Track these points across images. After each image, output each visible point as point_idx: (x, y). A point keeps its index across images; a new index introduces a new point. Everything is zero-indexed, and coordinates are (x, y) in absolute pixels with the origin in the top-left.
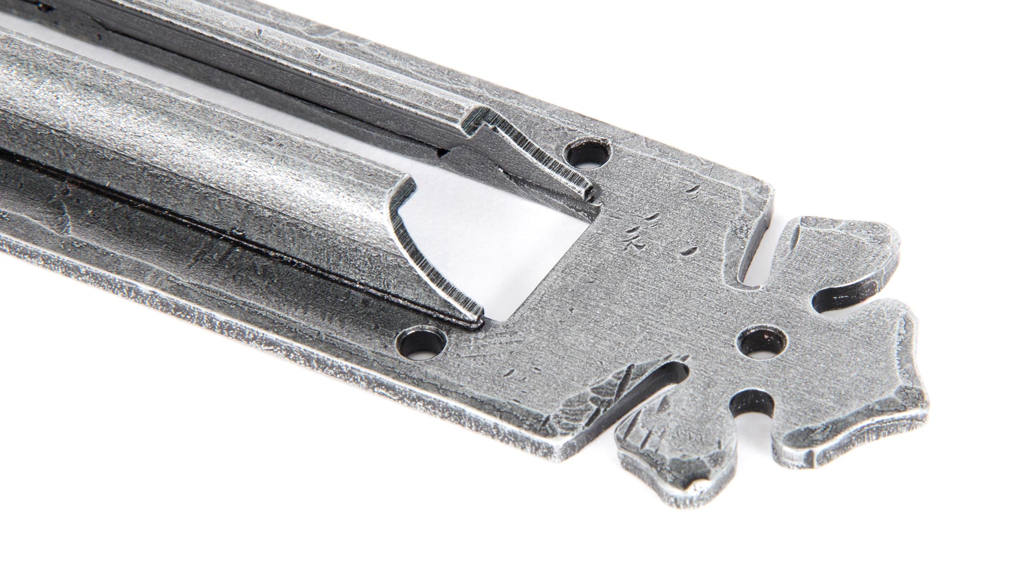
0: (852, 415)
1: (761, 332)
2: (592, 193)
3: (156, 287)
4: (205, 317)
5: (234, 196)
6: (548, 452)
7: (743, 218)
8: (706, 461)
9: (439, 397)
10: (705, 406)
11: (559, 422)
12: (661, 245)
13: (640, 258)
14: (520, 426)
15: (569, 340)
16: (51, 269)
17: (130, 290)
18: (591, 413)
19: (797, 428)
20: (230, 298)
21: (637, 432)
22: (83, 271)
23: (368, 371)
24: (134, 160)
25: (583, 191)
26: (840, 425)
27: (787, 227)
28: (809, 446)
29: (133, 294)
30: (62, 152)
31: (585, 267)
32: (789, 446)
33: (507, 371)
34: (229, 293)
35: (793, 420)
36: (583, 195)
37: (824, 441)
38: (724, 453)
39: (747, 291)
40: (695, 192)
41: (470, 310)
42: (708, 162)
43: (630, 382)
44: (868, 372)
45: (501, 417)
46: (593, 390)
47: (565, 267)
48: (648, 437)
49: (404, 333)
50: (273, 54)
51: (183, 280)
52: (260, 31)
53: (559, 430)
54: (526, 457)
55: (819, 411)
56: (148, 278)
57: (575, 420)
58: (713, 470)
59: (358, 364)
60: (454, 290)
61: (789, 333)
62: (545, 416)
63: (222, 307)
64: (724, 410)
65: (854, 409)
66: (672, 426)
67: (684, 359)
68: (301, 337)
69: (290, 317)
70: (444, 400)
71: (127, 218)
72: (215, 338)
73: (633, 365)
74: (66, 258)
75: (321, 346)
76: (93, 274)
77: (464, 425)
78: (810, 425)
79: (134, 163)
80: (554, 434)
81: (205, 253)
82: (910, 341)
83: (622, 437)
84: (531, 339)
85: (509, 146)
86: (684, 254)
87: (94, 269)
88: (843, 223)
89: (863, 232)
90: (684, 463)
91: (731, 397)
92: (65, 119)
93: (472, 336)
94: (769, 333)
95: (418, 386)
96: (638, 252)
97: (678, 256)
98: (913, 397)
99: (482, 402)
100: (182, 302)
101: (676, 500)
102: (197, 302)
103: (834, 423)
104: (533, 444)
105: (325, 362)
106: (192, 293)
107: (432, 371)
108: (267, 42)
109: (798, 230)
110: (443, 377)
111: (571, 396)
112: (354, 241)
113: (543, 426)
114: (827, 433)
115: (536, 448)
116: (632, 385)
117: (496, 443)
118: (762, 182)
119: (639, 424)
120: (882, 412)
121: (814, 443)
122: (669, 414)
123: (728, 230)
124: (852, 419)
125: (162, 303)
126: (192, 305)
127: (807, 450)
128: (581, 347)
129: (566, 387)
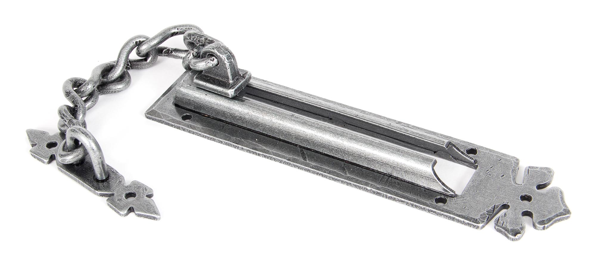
1: (525, 196)
2: (476, 161)
4: (385, 195)
5: (390, 165)
6: (478, 227)
7: (514, 167)
8: (519, 229)
9: (448, 214)
10: (516, 215)
11: (480, 220)
12: (495, 174)
13: (491, 178)
14: (470, 221)
15: (478, 199)
16: (343, 184)
18: (487, 217)
19: (540, 220)
21: (500, 222)
22: (352, 184)
23: (429, 208)
24: (363, 156)
25: (473, 161)
26: (551, 219)
27: (525, 169)
28: (544, 225)
30: (344, 155)
31: (478, 181)
32: (538, 225)
33: (464, 207)
35: (538, 218)
36: (473, 162)
37: (547, 223)
38: (523, 227)
39: (519, 185)
40: (501, 161)
41: (452, 192)
42: (502, 153)
44: (554, 205)
45: (465, 219)
46: (487, 212)
47: (473, 180)
48: (503, 223)
49: (436, 198)
50: (395, 129)
51: (378, 186)
52: (390, 124)
53: (480, 222)
54: (472, 229)
55: (545, 215)
56: (370, 186)
57: (484, 219)
58: (521, 231)
59: (426, 206)
60: (448, 187)
61: (532, 196)
62: (476, 218)
63: (389, 193)
64: (520, 216)
65: (553, 215)
66: (509, 220)
67: (508, 203)
68: (410, 200)
69: (407, 195)
71: (361, 171)
73: (495, 205)
74: (348, 181)
76: (355, 185)
78: (543, 219)
81: (382, 179)
82: (563, 197)
83: (496, 223)
84: (468, 199)
85: (455, 151)
86: (501, 176)
88: (539, 168)
89: (545, 170)
90: (514, 230)
91: (522, 212)
92: (345, 147)
93: (453, 199)
94: (527, 196)
96: (490, 176)
97: (500, 177)
98: (567, 211)
99: (459, 215)
100: (379, 191)
101: (513, 239)
102: (383, 191)
103: (549, 219)
104: (474, 225)
107: (445, 207)
108: (392, 126)
109: (528, 170)
110: (448, 209)
111: (482, 213)
112: (422, 176)
113: (476, 221)
114: (548, 221)
115: (474, 226)
116: (496, 210)
117: (463, 226)
118: (516, 158)
119: (500, 220)
120: (560, 216)
122: (507, 217)
123: (511, 170)
124: (553, 217)
127: (544, 226)
128: (481, 201)
129: (480, 211)
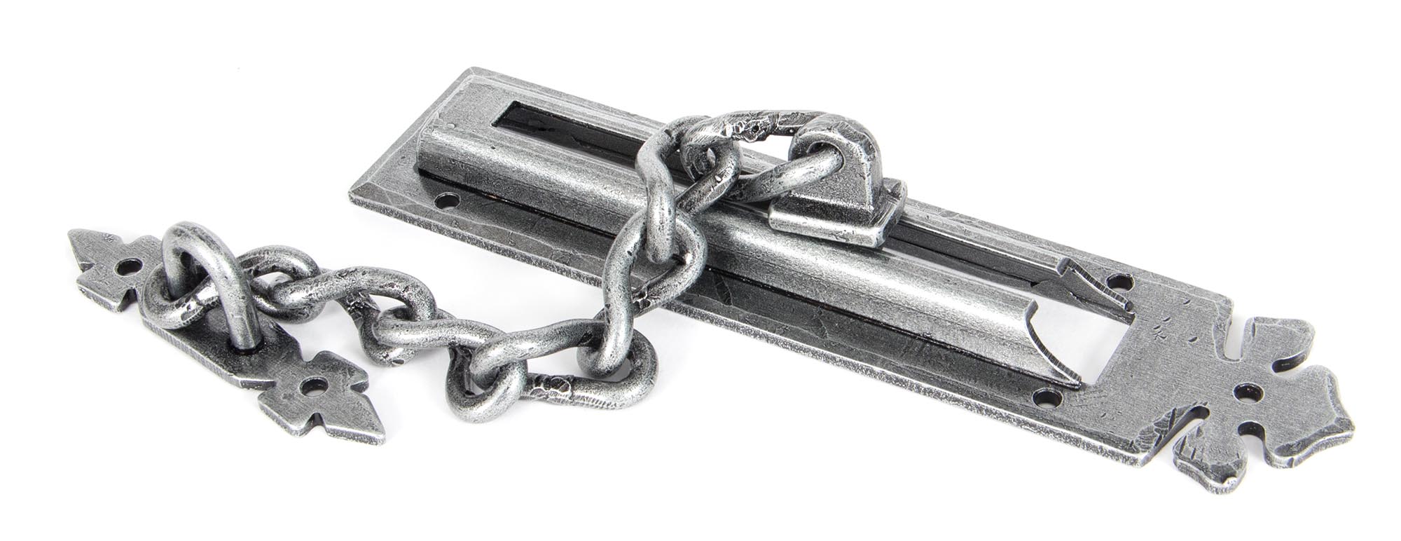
0: (1313, 436)
1: (1248, 386)
2: (1129, 306)
3: (884, 368)
4: (915, 386)
5: (927, 314)
6: (1134, 462)
7: (1220, 319)
8: (1232, 466)
9: (1064, 431)
10: (1224, 433)
11: (1139, 444)
12: (1176, 336)
13: (1165, 344)
14: (1117, 447)
15: (1134, 394)
16: (816, 358)
17: (867, 370)
18: (1157, 438)
19: (1282, 444)
20: (930, 374)
21: (1187, 449)
22: (837, 359)
23: (1019, 416)
24: (863, 294)
25: (1124, 305)
26: (1307, 442)
27: (1247, 324)
28: (1291, 455)
29: (869, 372)
30: (817, 290)
31: (1134, 351)
32: (1279, 455)
33: (1102, 414)
34: (928, 371)
35: (1278, 440)
36: (1124, 308)
37: (1298, 452)
38: (1242, 460)
39: (1232, 363)
40: (1188, 304)
41: (1074, 378)
42: (1192, 286)
43: (1176, 419)
44: (1315, 409)
45: (1104, 442)
46: (1156, 424)
47: (1123, 351)
48: (1194, 452)
49: (1036, 392)
50: (938, 230)
51: (900, 364)
52: (928, 217)
53: (1140, 449)
54: (1119, 466)
55: (1293, 434)
56: (879, 363)
57: (1148, 443)
58: (1237, 472)
59: (1013, 412)
60: (1064, 366)
61: (1264, 387)
62: (1131, 441)
63: (925, 380)
64: (1235, 434)
65: (1313, 432)
66: (1207, 445)
67: (1205, 404)
68: (976, 397)
69: (967, 384)
70: (1068, 432)
71: (860, 328)
72: (921, 397)
73: (1175, 409)
74: (828, 352)
75: (989, 401)
76: (844, 361)
77: (1079, 447)
78: (1289, 443)
79: (864, 296)
80: (1138, 452)
81: (909, 347)
82: (1336, 390)
83: (1178, 452)
84: (1112, 394)
85: (1081, 280)
86: (1190, 341)
87: (845, 358)
88: (1280, 321)
89: (1293, 325)
90: (1219, 467)
91: (1238, 426)
92: (821, 271)
93: (1077, 394)
94: (1251, 387)
95: (1051, 424)
96: (1163, 341)
97: (1188, 342)
98: (1345, 425)
99: (1091, 433)
100: (901, 377)
101: (1217, 489)
102: (910, 377)
103: (1303, 441)
104: (1125, 457)
105: (991, 411)
106: (906, 372)
107: (1058, 415)
108: (933, 223)
109: (1254, 325)
110: (1065, 418)
111: (1143, 428)
112: (1003, 339)
113: (1130, 447)
114: (1300, 447)
115: (1126, 459)
116: (1178, 420)
117: (1100, 457)
118: (1225, 297)
119: (1187, 444)
120: (1329, 434)
121: (1293, 453)
122: (1204, 438)
123: (1213, 326)
124: (1313, 438)
125: (887, 378)
126: (907, 379)
127: (1290, 457)
128: (1143, 399)
129: (1140, 424)
